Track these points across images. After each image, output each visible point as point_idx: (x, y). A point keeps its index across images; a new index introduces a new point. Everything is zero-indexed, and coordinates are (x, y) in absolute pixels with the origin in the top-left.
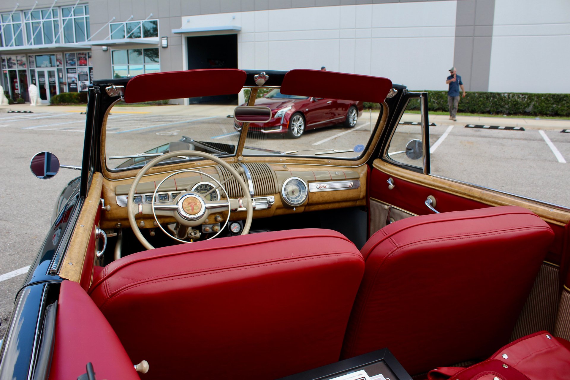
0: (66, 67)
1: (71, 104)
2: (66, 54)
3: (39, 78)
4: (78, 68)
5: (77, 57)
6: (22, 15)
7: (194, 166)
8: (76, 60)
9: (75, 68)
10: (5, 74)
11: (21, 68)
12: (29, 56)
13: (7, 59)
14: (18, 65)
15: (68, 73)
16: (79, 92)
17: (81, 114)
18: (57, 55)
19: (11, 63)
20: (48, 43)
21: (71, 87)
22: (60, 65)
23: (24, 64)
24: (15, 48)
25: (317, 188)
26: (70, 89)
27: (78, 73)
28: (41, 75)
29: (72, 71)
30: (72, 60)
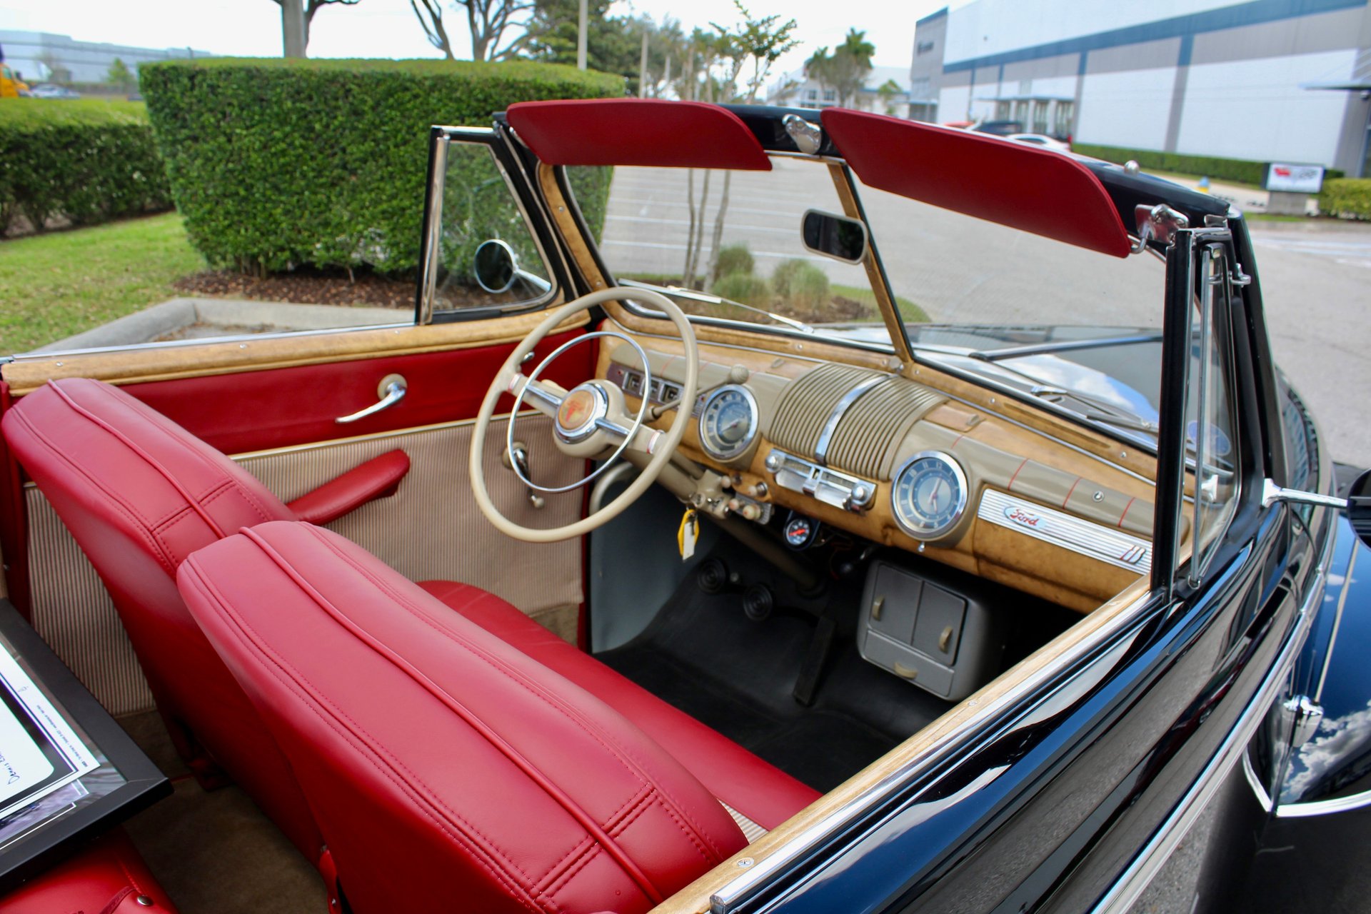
7: (786, 348)
25: (1005, 513)
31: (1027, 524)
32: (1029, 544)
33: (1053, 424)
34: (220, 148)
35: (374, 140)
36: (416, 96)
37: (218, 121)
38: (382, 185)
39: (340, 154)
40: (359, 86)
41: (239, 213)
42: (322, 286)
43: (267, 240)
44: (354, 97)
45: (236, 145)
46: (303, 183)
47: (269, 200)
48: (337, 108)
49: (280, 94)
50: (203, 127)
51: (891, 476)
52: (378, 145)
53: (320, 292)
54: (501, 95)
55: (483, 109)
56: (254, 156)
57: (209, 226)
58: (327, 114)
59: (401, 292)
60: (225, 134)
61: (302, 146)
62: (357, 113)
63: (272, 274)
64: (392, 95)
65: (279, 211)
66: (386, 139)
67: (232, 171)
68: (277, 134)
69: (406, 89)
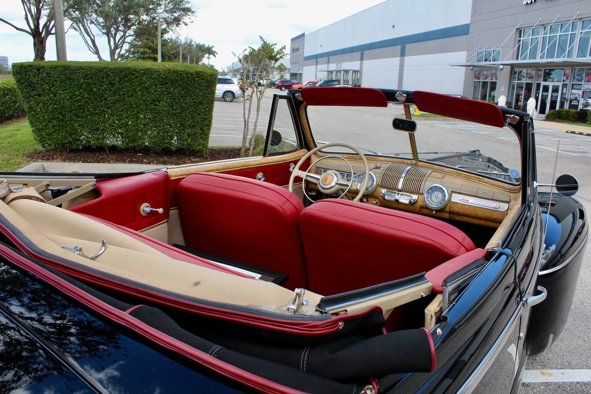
0: (572, 83)
1: (566, 122)
2: (575, 69)
3: (543, 91)
4: (584, 84)
5: (586, 73)
6: (541, 29)
7: (377, 160)
8: (584, 75)
9: (581, 85)
10: (514, 86)
11: (529, 81)
12: (539, 70)
13: (519, 72)
14: (527, 78)
15: (572, 89)
16: (579, 110)
17: (567, 132)
18: (566, 70)
19: (521, 76)
20: (550, 58)
21: (572, 103)
22: (567, 80)
23: (533, 77)
24: (527, 61)
25: (459, 199)
26: (571, 106)
27: (583, 90)
28: (546, 89)
29: (578, 87)
30: (580, 75)
31: (466, 201)
32: (467, 207)
33: (467, 175)
34: (50, 99)
35: (119, 95)
36: (137, 77)
37: (50, 88)
38: (122, 113)
39: (104, 100)
40: (113, 73)
41: (59, 126)
42: (95, 155)
43: (71, 137)
44: (111, 77)
45: (58, 97)
46: (88, 113)
47: (72, 120)
48: (104, 82)
49: (78, 76)
50: (43, 90)
51: (423, 193)
52: (120, 97)
53: (95, 158)
54: (172, 76)
55: (165, 82)
56: (66, 102)
57: (45, 132)
58: (99, 85)
59: (129, 157)
60: (53, 93)
61: (87, 98)
62: (112, 84)
63: (72, 151)
64: (127, 77)
65: (77, 124)
66: (124, 94)
67: (56, 109)
68: (77, 93)
69: (133, 74)
